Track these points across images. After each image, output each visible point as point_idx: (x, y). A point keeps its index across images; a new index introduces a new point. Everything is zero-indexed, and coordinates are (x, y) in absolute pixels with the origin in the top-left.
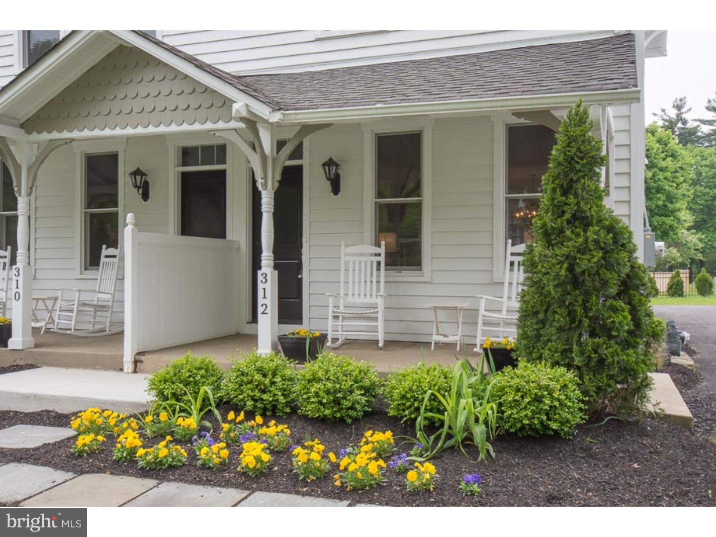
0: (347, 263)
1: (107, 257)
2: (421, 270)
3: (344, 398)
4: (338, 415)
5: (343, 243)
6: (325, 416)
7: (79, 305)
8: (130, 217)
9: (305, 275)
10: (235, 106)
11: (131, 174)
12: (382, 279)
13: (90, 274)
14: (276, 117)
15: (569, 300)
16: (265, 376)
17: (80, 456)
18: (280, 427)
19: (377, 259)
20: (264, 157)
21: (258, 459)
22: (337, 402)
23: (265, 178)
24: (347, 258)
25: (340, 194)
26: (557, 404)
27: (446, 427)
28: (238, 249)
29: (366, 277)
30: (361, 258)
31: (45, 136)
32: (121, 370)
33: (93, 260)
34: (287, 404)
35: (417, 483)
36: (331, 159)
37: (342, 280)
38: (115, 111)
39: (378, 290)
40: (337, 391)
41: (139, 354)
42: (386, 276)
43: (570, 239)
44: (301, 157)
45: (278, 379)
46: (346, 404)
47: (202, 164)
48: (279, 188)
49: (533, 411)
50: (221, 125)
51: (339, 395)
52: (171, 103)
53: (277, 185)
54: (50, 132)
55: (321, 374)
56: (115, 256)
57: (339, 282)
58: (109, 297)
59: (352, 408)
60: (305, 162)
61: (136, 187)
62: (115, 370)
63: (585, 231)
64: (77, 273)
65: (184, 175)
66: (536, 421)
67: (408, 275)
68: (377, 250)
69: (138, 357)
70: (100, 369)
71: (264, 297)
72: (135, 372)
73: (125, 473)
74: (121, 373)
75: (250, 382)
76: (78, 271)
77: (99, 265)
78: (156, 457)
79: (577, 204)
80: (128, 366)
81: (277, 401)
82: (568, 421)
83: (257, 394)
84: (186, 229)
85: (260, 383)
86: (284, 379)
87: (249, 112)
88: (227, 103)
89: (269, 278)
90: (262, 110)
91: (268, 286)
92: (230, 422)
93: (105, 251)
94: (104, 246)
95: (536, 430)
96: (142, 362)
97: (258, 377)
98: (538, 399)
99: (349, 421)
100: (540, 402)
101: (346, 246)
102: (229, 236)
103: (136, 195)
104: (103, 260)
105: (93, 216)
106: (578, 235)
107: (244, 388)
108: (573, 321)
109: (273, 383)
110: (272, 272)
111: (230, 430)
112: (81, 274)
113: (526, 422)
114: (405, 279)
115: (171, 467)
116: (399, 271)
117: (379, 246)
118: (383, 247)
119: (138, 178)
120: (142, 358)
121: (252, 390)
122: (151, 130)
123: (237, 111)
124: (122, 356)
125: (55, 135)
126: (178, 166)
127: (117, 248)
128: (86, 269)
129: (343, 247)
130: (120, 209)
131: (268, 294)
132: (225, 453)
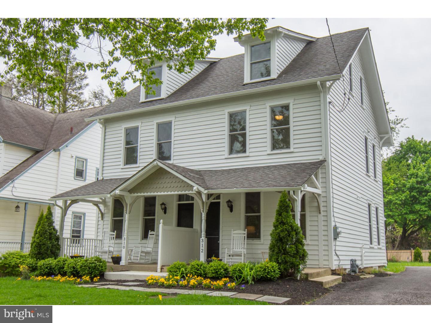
0: (234, 237)
1: (150, 235)
2: (260, 239)
3: (218, 271)
4: (217, 276)
5: (232, 230)
6: (214, 276)
7: (141, 253)
8: (161, 221)
9: (221, 242)
10: (194, 188)
11: (161, 204)
12: (246, 243)
13: (144, 241)
14: (206, 192)
15: (278, 244)
16: (199, 266)
17: (150, 285)
18: (201, 278)
19: (244, 235)
20: (203, 202)
21: (194, 283)
22: (217, 272)
23: (203, 209)
24: (234, 235)
25: (233, 212)
26: (270, 271)
27: (242, 277)
28: (197, 232)
29: (242, 242)
30: (240, 235)
31: (136, 195)
32: (157, 271)
33: (145, 236)
34: (204, 274)
35: (230, 287)
36: (229, 200)
37: (232, 243)
38: (158, 187)
39: (244, 246)
40: (216, 269)
41: (162, 266)
42: (247, 242)
43: (279, 228)
44: (219, 199)
45: (202, 267)
46: (219, 273)
47: (186, 201)
48: (208, 212)
49: (264, 273)
50: (191, 192)
51: (217, 270)
52: (176, 185)
53: (207, 211)
54: (137, 193)
55: (213, 265)
56: (154, 234)
57: (231, 244)
58: (151, 249)
59: (220, 274)
60: (221, 201)
61: (162, 209)
62: (155, 271)
63: (283, 226)
64: (139, 241)
65: (179, 205)
66: (264, 275)
67: (256, 241)
68: (244, 232)
69: (162, 267)
70: (150, 271)
71: (202, 247)
72: (161, 272)
73: (161, 288)
74: (157, 273)
75: (194, 268)
76: (140, 240)
77: (147, 238)
78: (169, 283)
79: (282, 219)
80: (159, 270)
81: (201, 273)
82: (273, 276)
83: (196, 270)
84: (179, 224)
85: (197, 268)
86: (204, 267)
87: (198, 190)
88: (192, 187)
89: (204, 240)
90: (202, 189)
91: (203, 243)
92: (188, 277)
93: (150, 233)
94: (150, 231)
95: (264, 278)
96: (163, 269)
97: (196, 266)
98: (265, 269)
99: (220, 278)
100: (266, 270)
101: (233, 231)
102: (194, 227)
103: (162, 212)
104: (149, 236)
105: (146, 219)
106: (281, 227)
107: (193, 269)
108: (279, 250)
109: (200, 268)
110: (205, 239)
111: (188, 279)
112: (141, 241)
113: (262, 275)
114: (255, 243)
115: (173, 286)
116: (253, 240)
117: (245, 231)
118: (246, 231)
119: (163, 206)
120: (164, 267)
121: (195, 270)
122: (169, 193)
123: (195, 190)
124: (157, 267)
125: (139, 194)
126: (177, 201)
127: (154, 231)
128: (142, 239)
129: (232, 231)
130: (156, 217)
131: (203, 246)
132: (186, 283)
